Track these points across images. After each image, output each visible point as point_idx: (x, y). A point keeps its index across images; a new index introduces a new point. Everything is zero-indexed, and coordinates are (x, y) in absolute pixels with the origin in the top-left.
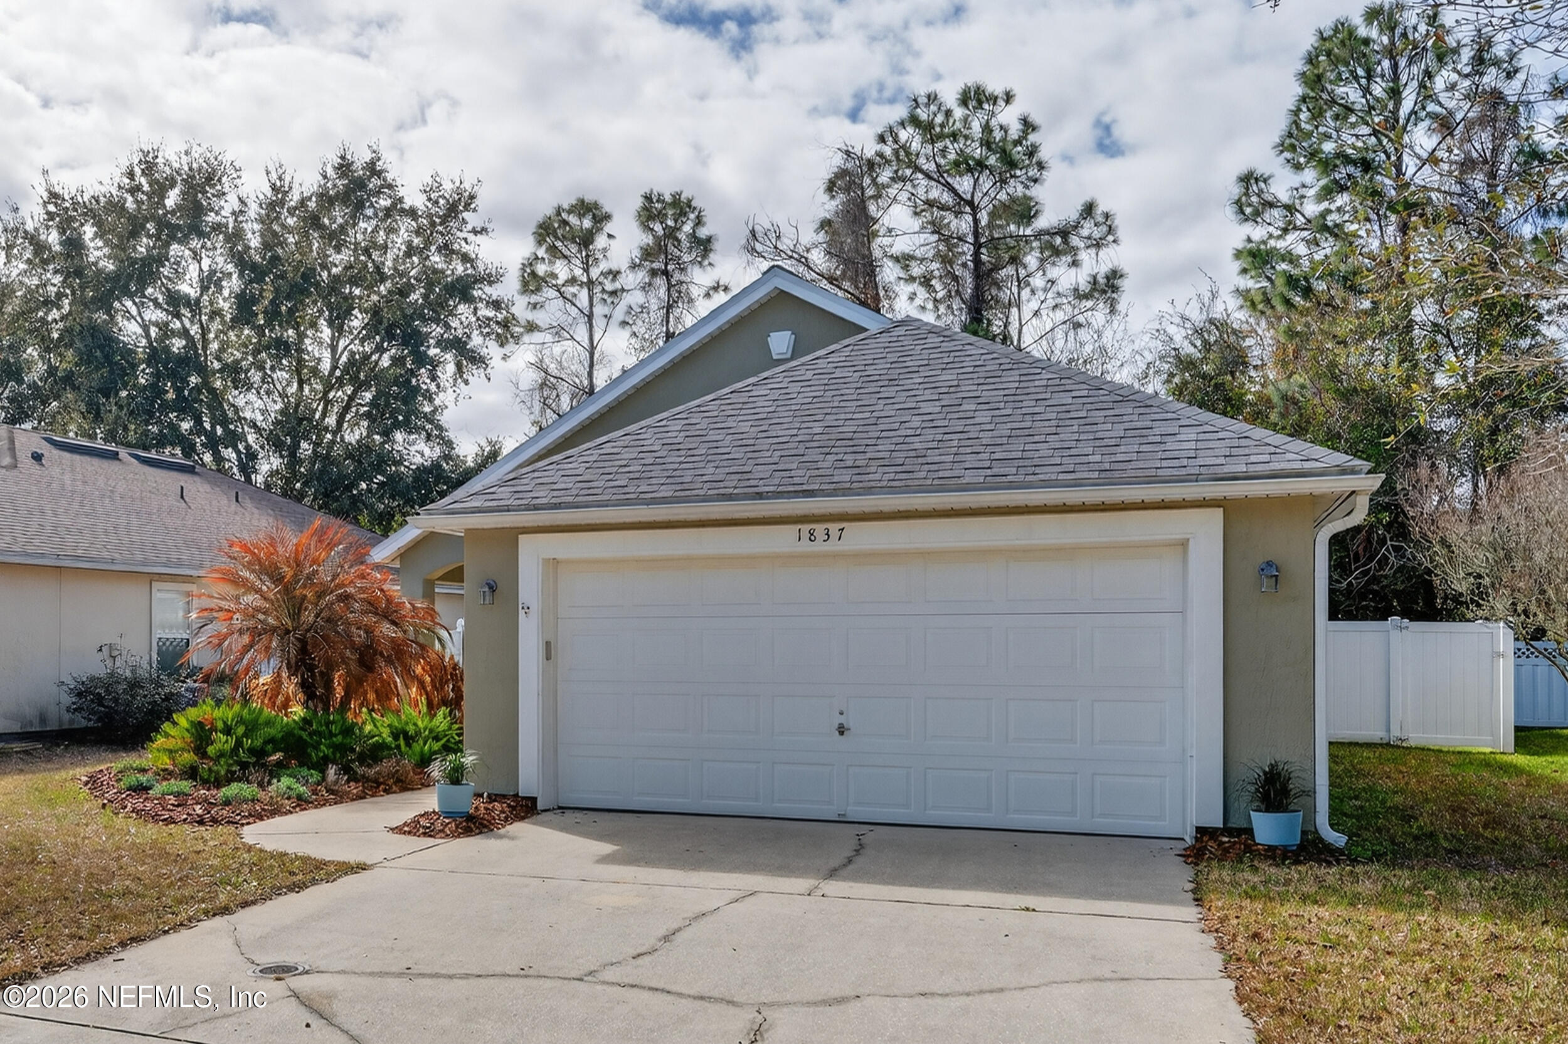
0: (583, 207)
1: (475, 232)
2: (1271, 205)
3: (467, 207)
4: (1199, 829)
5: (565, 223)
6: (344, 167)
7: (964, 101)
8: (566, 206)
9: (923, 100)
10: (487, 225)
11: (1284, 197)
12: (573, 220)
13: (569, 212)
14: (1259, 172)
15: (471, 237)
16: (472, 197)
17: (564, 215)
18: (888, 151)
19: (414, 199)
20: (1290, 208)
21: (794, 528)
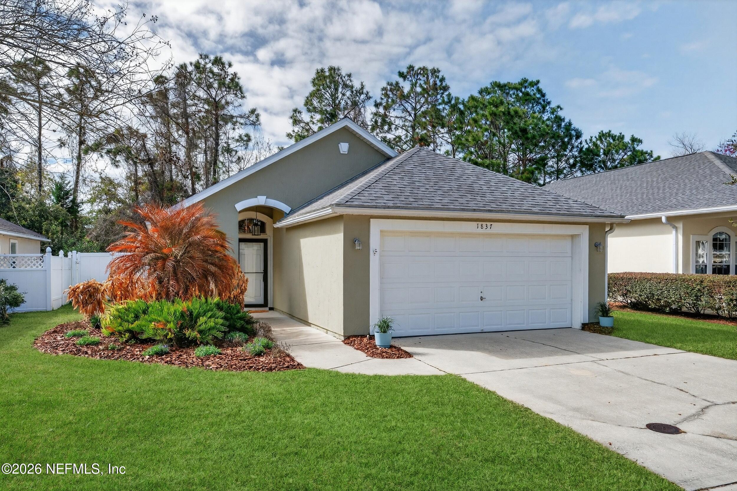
4: (582, 325)
20: (307, 124)
21: (475, 224)
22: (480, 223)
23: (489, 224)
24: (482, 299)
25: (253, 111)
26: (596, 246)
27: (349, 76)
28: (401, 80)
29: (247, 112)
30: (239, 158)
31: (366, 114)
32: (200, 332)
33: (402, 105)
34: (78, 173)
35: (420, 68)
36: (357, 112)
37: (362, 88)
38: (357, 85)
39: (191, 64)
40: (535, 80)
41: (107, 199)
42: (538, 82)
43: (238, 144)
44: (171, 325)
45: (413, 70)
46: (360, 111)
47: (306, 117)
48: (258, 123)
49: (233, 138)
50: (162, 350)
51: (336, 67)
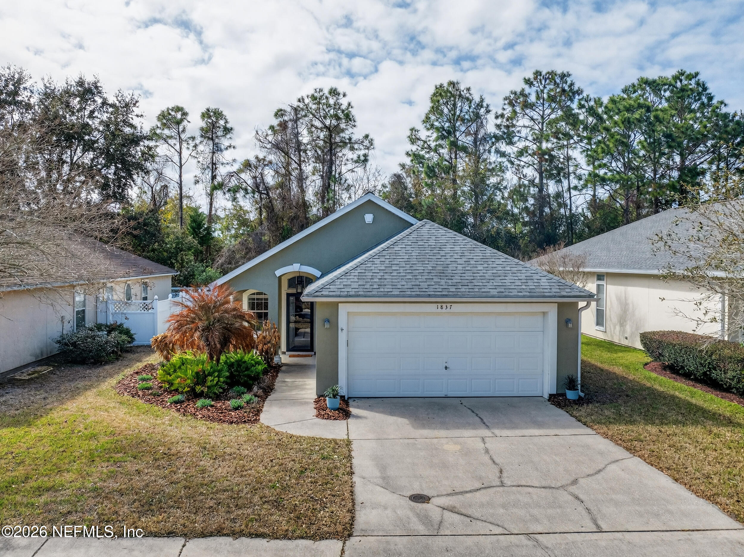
0: (178, 109)
1: (137, 116)
2: (419, 139)
3: (135, 104)
4: (550, 395)
5: (170, 114)
6: (81, 83)
7: (330, 93)
8: (170, 108)
9: (318, 90)
10: (143, 114)
11: (423, 138)
12: (173, 113)
13: (172, 110)
14: (416, 129)
15: (134, 117)
16: (137, 102)
17: (170, 111)
18: (301, 106)
19: (111, 100)
20: (425, 142)
21: (436, 305)
22: (439, 305)
23: (449, 305)
24: (446, 368)
25: (367, 136)
26: (568, 321)
27: (468, 89)
28: (526, 87)
29: (361, 138)
30: (349, 185)
31: (488, 126)
32: (209, 387)
33: (526, 114)
34: (211, 204)
35: (548, 73)
36: (479, 124)
37: (482, 101)
38: (477, 99)
39: (308, 97)
40: (693, 72)
41: (238, 224)
42: (697, 74)
43: (357, 164)
44: (189, 381)
45: (541, 75)
46: (482, 122)
47: (423, 134)
48: (372, 147)
49: (352, 159)
50: (179, 400)
51: (455, 81)
